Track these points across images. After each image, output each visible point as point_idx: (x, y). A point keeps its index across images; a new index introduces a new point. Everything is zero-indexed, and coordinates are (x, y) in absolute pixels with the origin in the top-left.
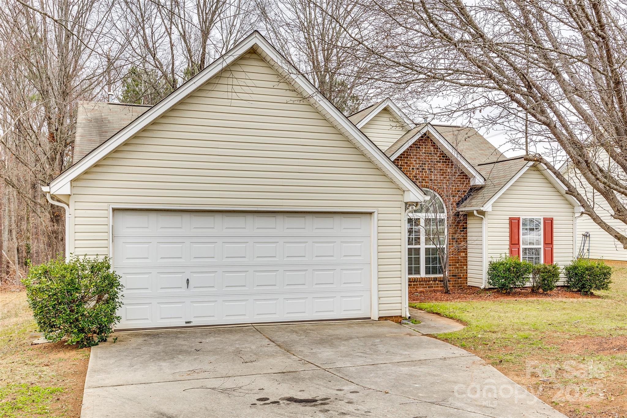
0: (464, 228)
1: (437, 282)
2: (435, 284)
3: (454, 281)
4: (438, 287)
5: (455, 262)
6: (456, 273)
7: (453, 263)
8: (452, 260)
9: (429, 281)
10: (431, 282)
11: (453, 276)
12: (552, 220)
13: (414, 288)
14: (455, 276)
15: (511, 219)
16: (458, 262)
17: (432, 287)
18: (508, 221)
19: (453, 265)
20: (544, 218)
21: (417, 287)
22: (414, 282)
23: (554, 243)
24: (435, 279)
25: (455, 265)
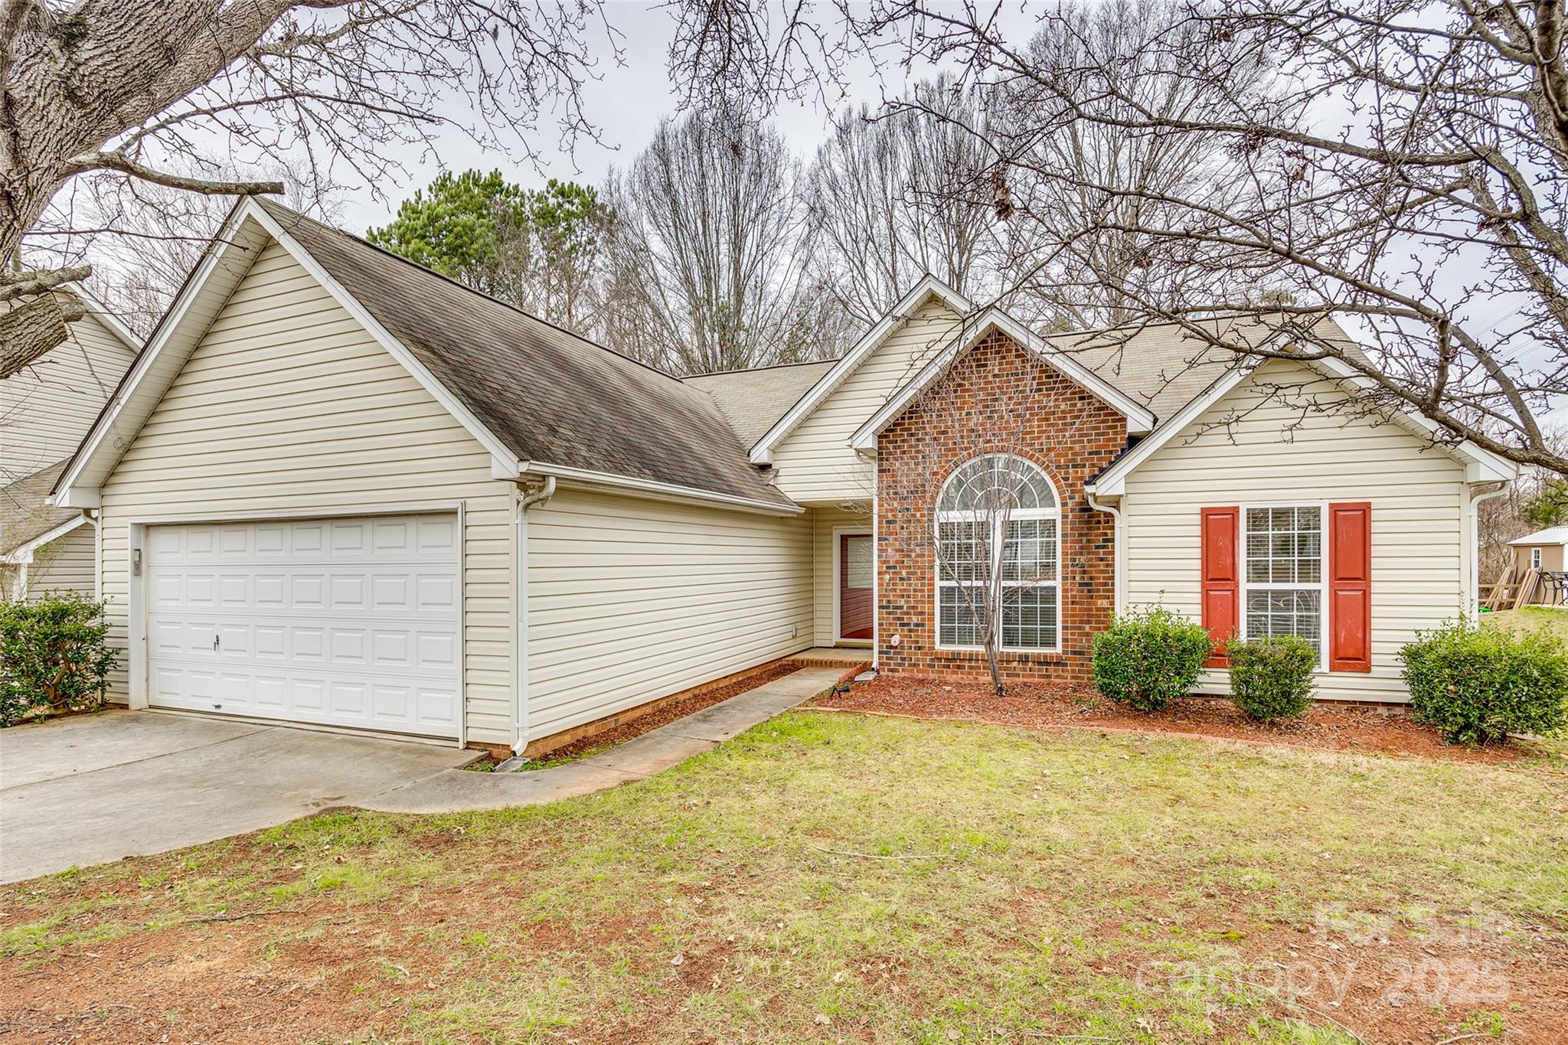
0: (1105, 541)
1: (1030, 664)
2: (1024, 670)
3: (1077, 665)
4: (1032, 676)
5: (1081, 622)
6: (1084, 647)
7: (1074, 622)
8: (1072, 616)
9: (1008, 662)
10: (1015, 664)
11: (1074, 653)
12: (1365, 509)
13: (970, 674)
14: (1081, 653)
15: (1206, 513)
16: (1089, 622)
17: (1018, 675)
18: (1197, 519)
19: (1073, 628)
20: (1331, 506)
21: (978, 674)
22: (970, 660)
23: (1375, 575)
24: (1024, 659)
25: (1080, 628)
